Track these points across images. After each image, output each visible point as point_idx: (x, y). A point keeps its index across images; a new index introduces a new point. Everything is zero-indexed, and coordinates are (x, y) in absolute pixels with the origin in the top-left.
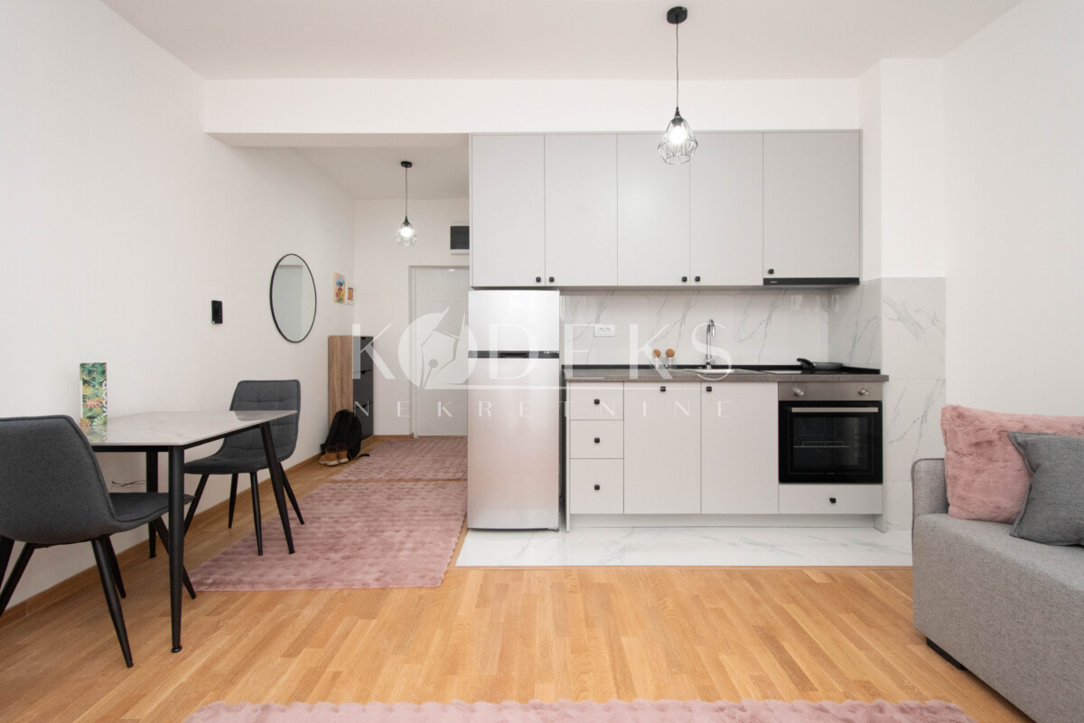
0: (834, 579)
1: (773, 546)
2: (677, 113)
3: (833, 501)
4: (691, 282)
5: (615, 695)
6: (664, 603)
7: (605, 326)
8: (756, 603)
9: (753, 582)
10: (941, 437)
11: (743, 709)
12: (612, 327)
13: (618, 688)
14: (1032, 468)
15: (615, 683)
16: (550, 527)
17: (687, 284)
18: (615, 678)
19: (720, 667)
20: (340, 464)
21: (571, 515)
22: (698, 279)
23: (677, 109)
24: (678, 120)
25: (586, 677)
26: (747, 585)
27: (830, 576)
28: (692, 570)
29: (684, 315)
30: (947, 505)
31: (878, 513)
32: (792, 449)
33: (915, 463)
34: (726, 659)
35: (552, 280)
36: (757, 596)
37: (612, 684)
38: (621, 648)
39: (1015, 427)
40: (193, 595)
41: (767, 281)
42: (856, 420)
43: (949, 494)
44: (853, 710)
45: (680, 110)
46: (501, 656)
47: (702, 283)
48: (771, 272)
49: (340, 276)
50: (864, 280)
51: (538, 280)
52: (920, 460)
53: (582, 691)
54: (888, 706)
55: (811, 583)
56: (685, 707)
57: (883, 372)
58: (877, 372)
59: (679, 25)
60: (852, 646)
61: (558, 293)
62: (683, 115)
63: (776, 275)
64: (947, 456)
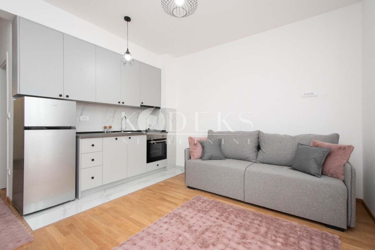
0: (165, 183)
1: (148, 181)
2: (128, 50)
3: (158, 165)
4: (121, 104)
5: (141, 228)
6: (133, 204)
7: (84, 117)
8: (155, 194)
9: (151, 190)
10: (188, 144)
11: (171, 214)
12: (88, 117)
13: (141, 227)
14: (203, 147)
15: (139, 226)
16: (70, 200)
17: (120, 104)
18: (138, 225)
19: (159, 210)
21: (81, 192)
22: (123, 103)
23: (128, 49)
24: (128, 52)
25: (130, 230)
26: (150, 191)
27: (164, 183)
28: (133, 193)
29: (114, 114)
30: (191, 157)
31: (165, 166)
32: (149, 153)
33: (185, 150)
34: (159, 208)
35: (67, 96)
36: (154, 193)
37: (138, 227)
38: (132, 219)
39: (199, 140)
41: (141, 106)
42: (161, 144)
43: (191, 155)
44: (187, 203)
46: (95, 242)
47: (124, 104)
48: (142, 103)
50: (161, 108)
51: (61, 96)
53: (132, 233)
54: (191, 200)
55: (161, 185)
56: (160, 220)
57: (167, 131)
58: (165, 131)
59: (128, 22)
60: (178, 194)
61: (75, 102)
62: (129, 51)
63: (144, 104)
64: (190, 147)
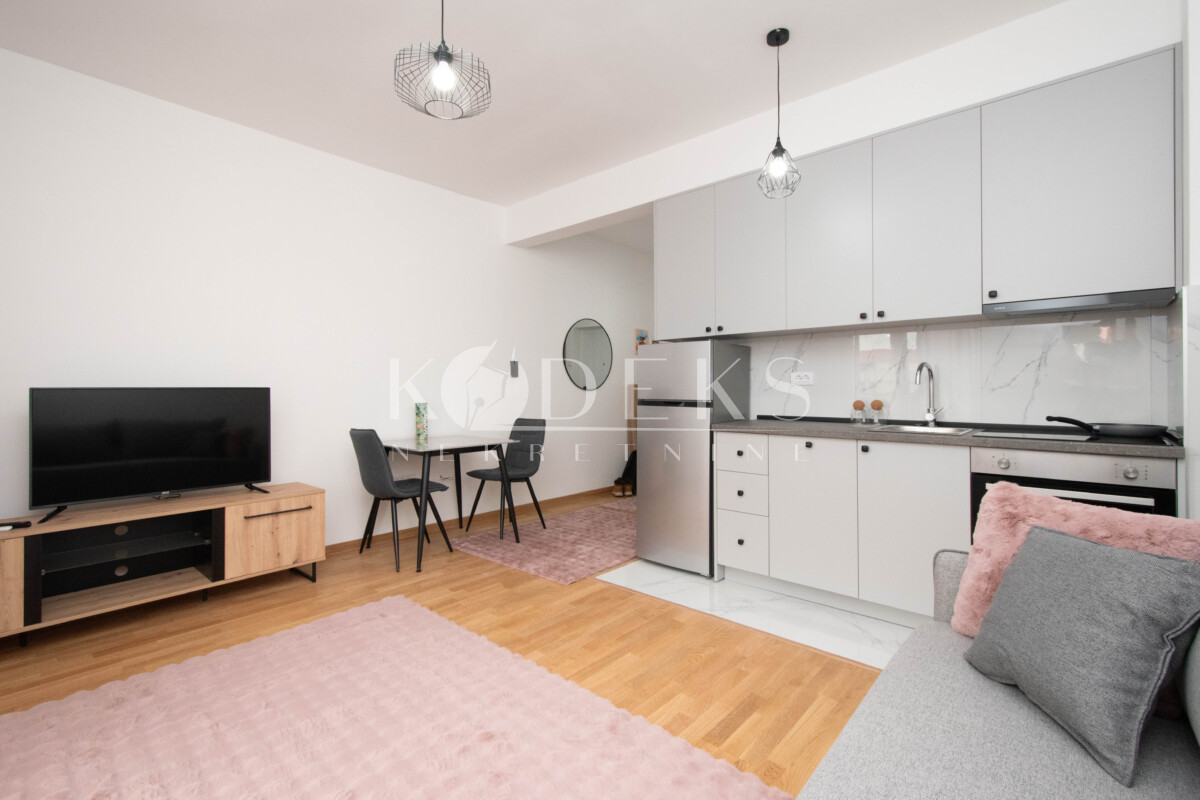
2: (778, 144)
4: (872, 319)
7: (802, 374)
12: (811, 374)
16: (701, 573)
20: (624, 496)
22: (881, 314)
23: (778, 138)
24: (779, 150)
29: (903, 358)
33: (939, 553)
35: (720, 329)
40: (429, 542)
41: (986, 308)
45: (781, 139)
47: (887, 319)
48: (993, 294)
49: (642, 331)
51: (708, 330)
52: (944, 551)
62: (784, 145)
63: (997, 299)
